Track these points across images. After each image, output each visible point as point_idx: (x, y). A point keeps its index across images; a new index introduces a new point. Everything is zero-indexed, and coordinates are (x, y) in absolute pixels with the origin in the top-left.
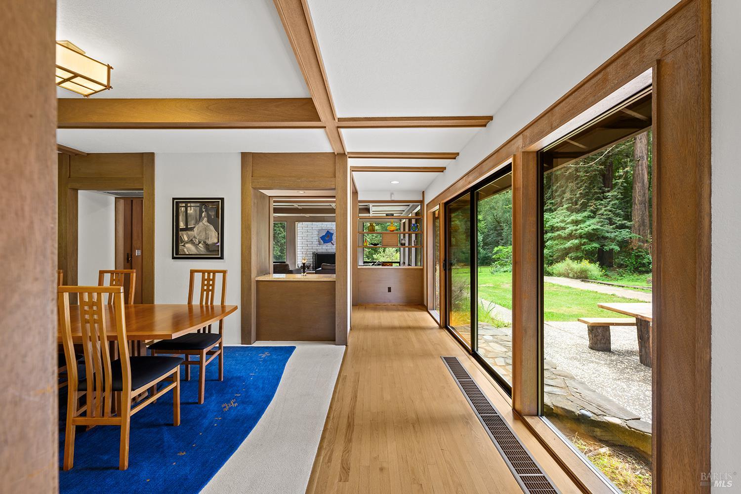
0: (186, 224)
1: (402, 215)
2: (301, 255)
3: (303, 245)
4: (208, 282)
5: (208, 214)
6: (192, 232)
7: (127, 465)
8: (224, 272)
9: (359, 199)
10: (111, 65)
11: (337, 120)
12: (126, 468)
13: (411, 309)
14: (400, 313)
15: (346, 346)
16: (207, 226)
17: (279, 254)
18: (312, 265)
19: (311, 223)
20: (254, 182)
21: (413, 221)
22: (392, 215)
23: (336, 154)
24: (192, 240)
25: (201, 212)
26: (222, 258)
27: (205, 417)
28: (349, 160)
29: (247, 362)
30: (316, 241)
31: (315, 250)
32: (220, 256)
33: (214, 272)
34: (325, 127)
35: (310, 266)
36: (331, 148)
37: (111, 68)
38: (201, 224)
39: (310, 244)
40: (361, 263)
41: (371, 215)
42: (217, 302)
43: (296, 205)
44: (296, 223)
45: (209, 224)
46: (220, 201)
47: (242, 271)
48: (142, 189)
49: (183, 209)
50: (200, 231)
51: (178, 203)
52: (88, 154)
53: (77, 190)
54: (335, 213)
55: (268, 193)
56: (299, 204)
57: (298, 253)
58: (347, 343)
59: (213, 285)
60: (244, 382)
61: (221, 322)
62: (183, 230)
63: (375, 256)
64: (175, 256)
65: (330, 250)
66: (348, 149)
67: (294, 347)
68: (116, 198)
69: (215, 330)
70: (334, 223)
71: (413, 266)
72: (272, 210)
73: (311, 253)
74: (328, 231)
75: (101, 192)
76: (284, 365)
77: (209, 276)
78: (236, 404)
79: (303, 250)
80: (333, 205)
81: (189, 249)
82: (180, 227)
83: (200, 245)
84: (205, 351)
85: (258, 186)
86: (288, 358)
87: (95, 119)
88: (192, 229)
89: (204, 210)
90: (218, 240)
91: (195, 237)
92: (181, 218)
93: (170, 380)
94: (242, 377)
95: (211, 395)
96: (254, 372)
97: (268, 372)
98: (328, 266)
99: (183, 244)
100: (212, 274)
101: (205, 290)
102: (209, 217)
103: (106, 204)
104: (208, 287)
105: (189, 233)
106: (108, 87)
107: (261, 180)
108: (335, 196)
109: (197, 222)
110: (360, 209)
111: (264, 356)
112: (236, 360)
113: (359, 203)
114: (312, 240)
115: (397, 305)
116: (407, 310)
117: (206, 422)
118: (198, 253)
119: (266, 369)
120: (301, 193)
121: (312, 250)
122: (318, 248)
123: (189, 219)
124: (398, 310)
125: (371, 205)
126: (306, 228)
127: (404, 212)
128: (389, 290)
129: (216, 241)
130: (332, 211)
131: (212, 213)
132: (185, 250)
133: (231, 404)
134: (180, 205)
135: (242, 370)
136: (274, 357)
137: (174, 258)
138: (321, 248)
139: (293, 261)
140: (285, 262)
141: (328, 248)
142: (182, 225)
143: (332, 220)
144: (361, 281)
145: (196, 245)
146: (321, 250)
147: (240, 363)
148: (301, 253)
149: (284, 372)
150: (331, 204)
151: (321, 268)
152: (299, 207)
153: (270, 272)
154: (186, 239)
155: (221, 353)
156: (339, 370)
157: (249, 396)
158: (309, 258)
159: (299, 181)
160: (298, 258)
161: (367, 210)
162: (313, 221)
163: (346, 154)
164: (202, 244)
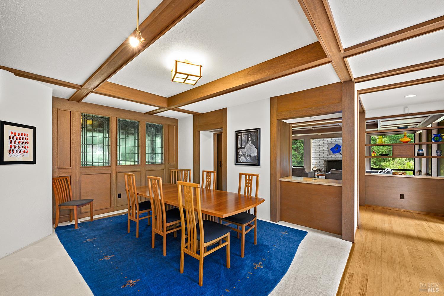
0: (241, 146)
1: (417, 126)
2: (315, 162)
3: (317, 155)
4: (249, 181)
5: (252, 138)
6: (244, 150)
7: (202, 284)
8: (257, 176)
9: (367, 117)
10: (201, 65)
11: (342, 51)
12: (201, 286)
13: (432, 220)
14: (417, 222)
15: (353, 243)
16: (251, 146)
17: (300, 160)
18: (323, 169)
19: (322, 139)
20: (278, 116)
21: (434, 132)
22: (406, 127)
23: (342, 82)
24: (244, 154)
25: (248, 138)
26: (259, 165)
27: (243, 269)
28: (356, 85)
29: (273, 236)
30: (326, 151)
31: (325, 159)
32: (258, 164)
33: (252, 175)
34: (331, 61)
35: (322, 170)
36: (338, 78)
37: (201, 66)
38: (248, 144)
39: (322, 154)
40: (368, 169)
41: (379, 129)
42: (253, 195)
43: (310, 128)
44: (311, 140)
45: (252, 145)
46: (258, 130)
47: (271, 174)
48: (222, 128)
49: (240, 137)
50: (248, 149)
51: (237, 133)
52: (203, 114)
53: (199, 131)
54: (342, 131)
55: (288, 121)
56: (313, 127)
57: (313, 160)
58: (354, 241)
59: (251, 183)
60: (269, 251)
61: (255, 208)
62: (240, 148)
63: (383, 164)
64: (236, 163)
65: (338, 159)
66: (354, 76)
67: (306, 233)
68: (214, 133)
69: (252, 212)
70: (341, 138)
71: (434, 176)
72: (291, 133)
73: (323, 160)
74: (336, 144)
75: (208, 131)
76: (298, 246)
77: (249, 178)
78: (262, 266)
79: (316, 158)
80: (341, 124)
81: (242, 159)
82: (238, 147)
83: (248, 157)
84: (245, 225)
85: (281, 118)
86: (301, 240)
87: (201, 96)
88: (244, 148)
89: (250, 136)
90: (257, 154)
91: (245, 153)
92: (239, 142)
93: (224, 240)
94: (268, 246)
95: (248, 253)
96: (276, 244)
97: (286, 248)
98: (336, 171)
99: (239, 157)
100: (250, 176)
101: (247, 186)
102: (252, 140)
103: (210, 137)
104: (249, 185)
105: (243, 150)
106: (200, 77)
107: (282, 114)
108: (342, 118)
109: (246, 144)
110: (367, 125)
111: (284, 234)
112: (266, 232)
113: (366, 120)
114: (323, 151)
115: (413, 213)
116: (427, 220)
117: (243, 272)
118: (247, 162)
119: (284, 245)
120: (312, 118)
121: (323, 159)
122: (328, 157)
123: (243, 142)
124: (414, 218)
125: (379, 121)
126: (319, 143)
127: (421, 124)
128: (402, 197)
129: (256, 155)
130: (340, 129)
131: (254, 138)
132: (241, 160)
133: (259, 265)
134: (238, 134)
135: (269, 240)
136: (291, 236)
137: (235, 164)
138: (331, 157)
139: (309, 165)
140: (303, 167)
141: (337, 157)
142: (239, 146)
143: (340, 136)
144: (368, 186)
145: (246, 157)
146: (331, 158)
147: (268, 235)
148: (315, 160)
149: (297, 251)
150: (339, 124)
151: (330, 173)
152: (313, 129)
153: (290, 175)
154: (241, 154)
155: (255, 227)
156: (345, 265)
157: (271, 263)
158: (321, 164)
159: (310, 110)
160: (313, 164)
161: (376, 125)
162: (324, 138)
163: (353, 80)
164: (249, 157)
